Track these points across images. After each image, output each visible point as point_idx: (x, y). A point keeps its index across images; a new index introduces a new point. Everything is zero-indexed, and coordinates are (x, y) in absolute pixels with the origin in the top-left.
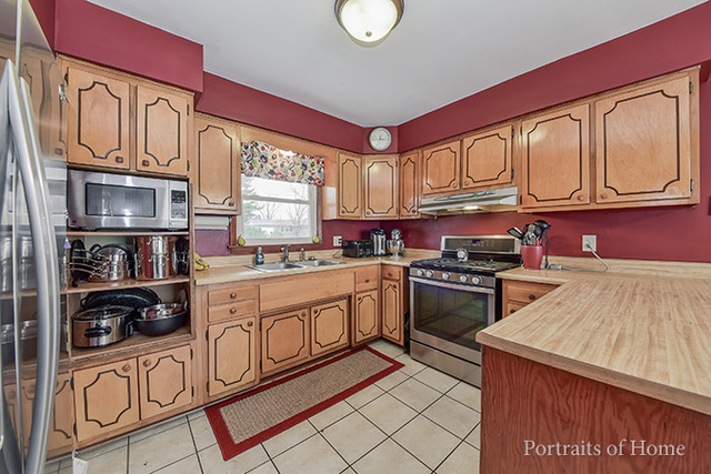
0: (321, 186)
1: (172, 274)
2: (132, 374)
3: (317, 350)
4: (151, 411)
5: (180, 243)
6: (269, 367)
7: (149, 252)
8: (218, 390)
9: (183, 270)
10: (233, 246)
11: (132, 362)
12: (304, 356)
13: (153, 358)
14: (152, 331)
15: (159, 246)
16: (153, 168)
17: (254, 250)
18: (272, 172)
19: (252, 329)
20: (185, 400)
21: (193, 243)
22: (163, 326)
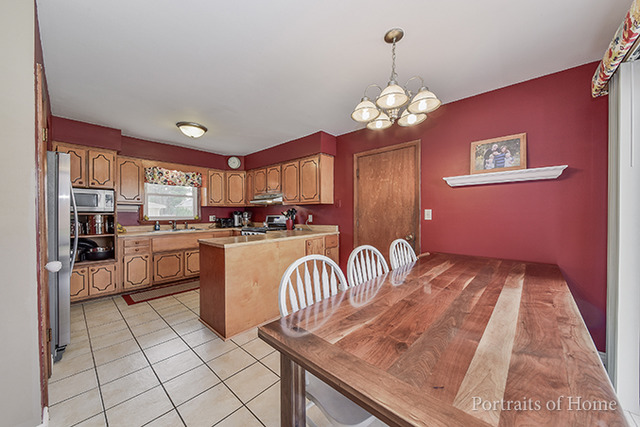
0: (199, 187)
1: (105, 233)
2: (85, 274)
3: (188, 273)
4: (94, 292)
5: (109, 218)
6: (158, 279)
7: (94, 222)
8: (128, 286)
9: (111, 231)
10: (141, 220)
11: (86, 269)
12: (180, 276)
13: (96, 268)
14: (94, 257)
15: (99, 220)
16: (96, 185)
17: (154, 223)
18: (166, 181)
19: (148, 259)
20: (111, 289)
21: (116, 218)
22: (101, 255)
